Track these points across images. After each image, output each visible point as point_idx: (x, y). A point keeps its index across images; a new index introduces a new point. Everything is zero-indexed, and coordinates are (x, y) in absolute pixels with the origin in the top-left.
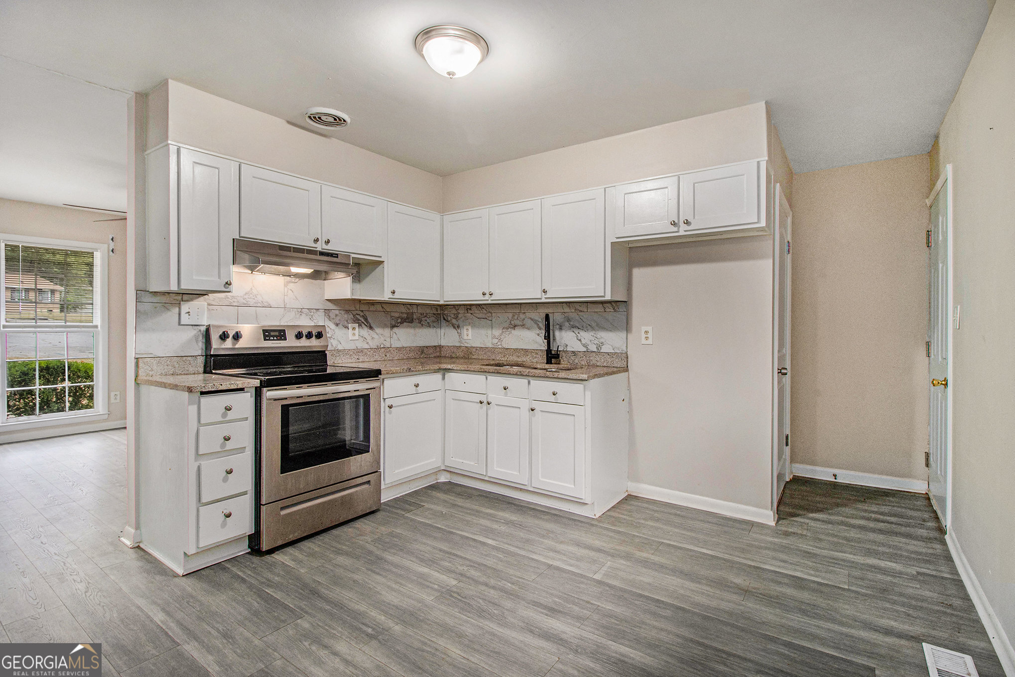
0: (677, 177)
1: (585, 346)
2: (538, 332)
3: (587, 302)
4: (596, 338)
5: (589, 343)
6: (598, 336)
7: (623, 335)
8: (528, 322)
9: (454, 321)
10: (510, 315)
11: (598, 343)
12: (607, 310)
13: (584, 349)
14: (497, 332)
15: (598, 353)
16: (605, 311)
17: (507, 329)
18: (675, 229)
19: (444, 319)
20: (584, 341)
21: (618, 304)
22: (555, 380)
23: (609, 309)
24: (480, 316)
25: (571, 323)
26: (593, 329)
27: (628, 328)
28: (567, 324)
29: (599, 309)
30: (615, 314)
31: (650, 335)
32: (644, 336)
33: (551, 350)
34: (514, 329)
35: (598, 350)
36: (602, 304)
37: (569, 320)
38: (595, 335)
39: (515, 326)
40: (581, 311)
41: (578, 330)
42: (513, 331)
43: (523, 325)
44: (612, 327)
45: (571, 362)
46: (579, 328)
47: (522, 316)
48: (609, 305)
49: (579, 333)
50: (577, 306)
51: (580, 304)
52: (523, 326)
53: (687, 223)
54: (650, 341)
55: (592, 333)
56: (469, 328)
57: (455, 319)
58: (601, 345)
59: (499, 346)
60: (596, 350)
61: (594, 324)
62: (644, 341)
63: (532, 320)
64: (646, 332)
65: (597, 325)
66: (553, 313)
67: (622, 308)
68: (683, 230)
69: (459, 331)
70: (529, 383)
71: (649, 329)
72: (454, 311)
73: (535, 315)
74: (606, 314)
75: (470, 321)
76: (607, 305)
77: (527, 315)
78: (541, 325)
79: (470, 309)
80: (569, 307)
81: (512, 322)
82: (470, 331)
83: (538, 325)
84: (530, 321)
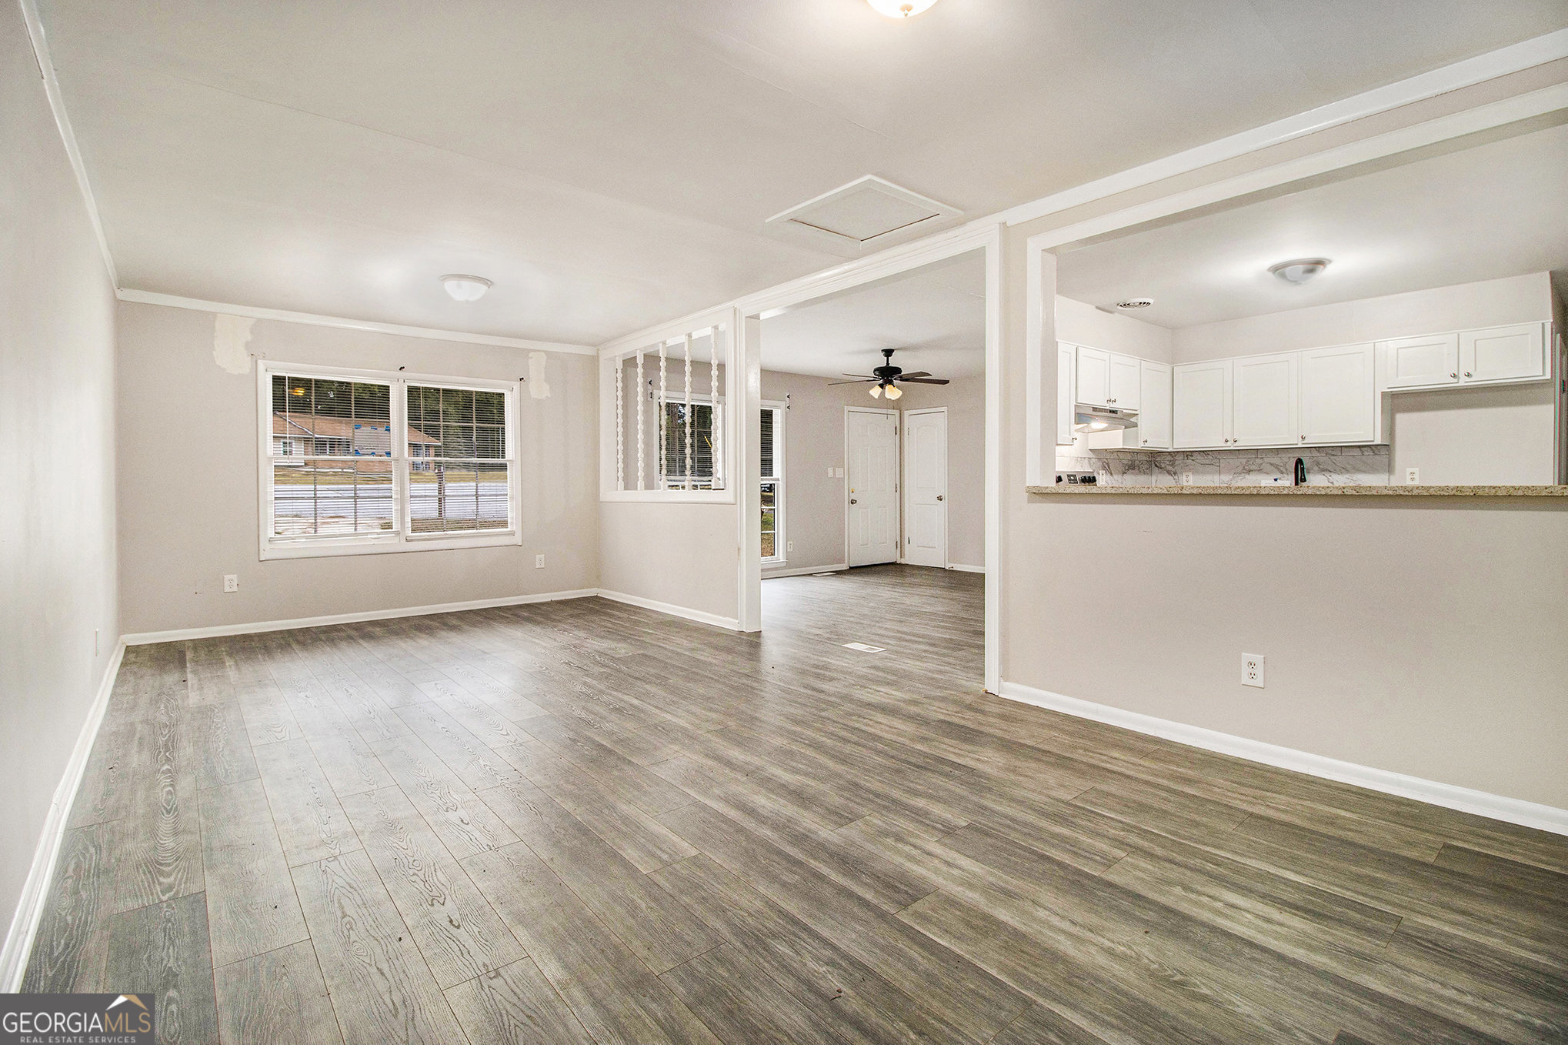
0: (1456, 335)
2: (1279, 476)
3: (1342, 447)
4: (1351, 481)
6: (1354, 478)
7: (1385, 476)
8: (1268, 467)
9: (1169, 468)
10: (1242, 461)
12: (1366, 453)
14: (1227, 477)
16: (1363, 455)
17: (1240, 474)
18: (1456, 380)
19: (1156, 466)
21: (1379, 447)
24: (1204, 462)
25: (1321, 467)
26: (1348, 471)
27: (1390, 469)
28: (1316, 468)
29: (1357, 452)
30: (1375, 457)
31: (1416, 477)
32: (1409, 477)
34: (1248, 474)
37: (1318, 464)
38: (1350, 478)
39: (1249, 471)
40: (1334, 455)
41: (1330, 474)
42: (1247, 476)
44: (1371, 469)
46: (1329, 470)
47: (1258, 461)
48: (1369, 449)
49: (1330, 476)
50: (1329, 450)
51: (1332, 449)
52: (1260, 471)
53: (1469, 375)
55: (1347, 476)
56: (1190, 474)
57: (1171, 465)
61: (1349, 467)
63: (1272, 464)
64: (1412, 473)
66: (1307, 457)
68: (1463, 382)
69: (1176, 477)
71: (1416, 470)
72: (1169, 458)
73: (1276, 460)
74: (1364, 458)
75: (1192, 467)
76: (1365, 449)
77: (1266, 460)
78: (1284, 470)
79: (1192, 456)
80: (1319, 451)
81: (1246, 467)
82: (1191, 477)
83: (1279, 469)
84: (1268, 465)
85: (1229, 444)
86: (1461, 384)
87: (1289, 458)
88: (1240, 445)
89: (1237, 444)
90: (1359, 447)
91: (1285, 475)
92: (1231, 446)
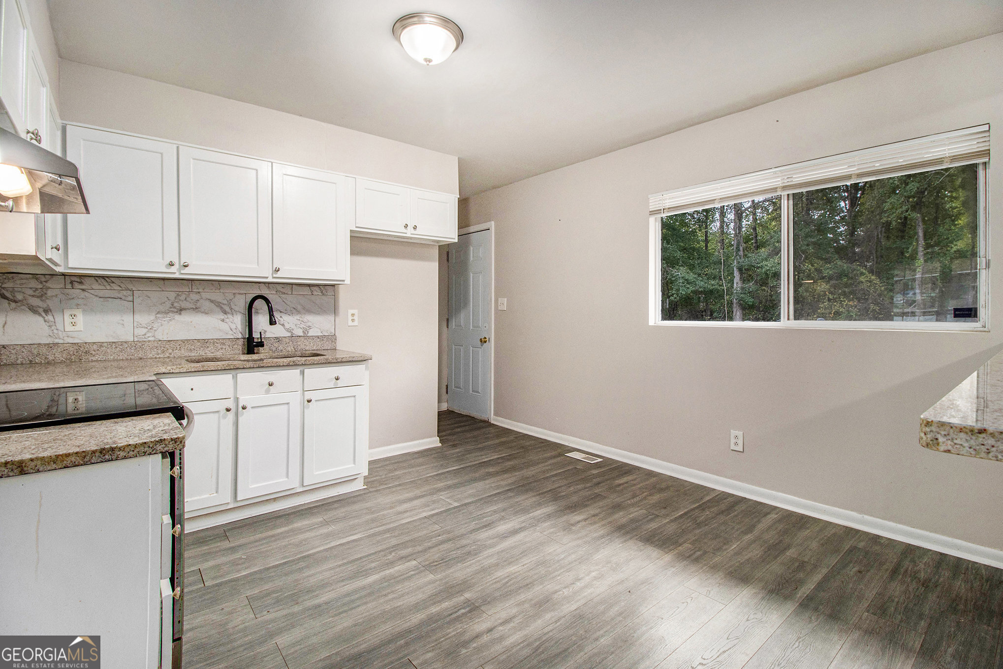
1: (288, 330)
2: (222, 317)
3: (292, 284)
4: (302, 323)
5: (293, 327)
6: (305, 320)
7: (332, 318)
8: (207, 305)
9: (35, 302)
10: (172, 296)
11: (305, 327)
12: (315, 293)
13: (289, 334)
14: (144, 319)
15: (306, 337)
16: (313, 294)
17: (165, 314)
20: (287, 326)
21: (326, 287)
22: (340, 364)
23: (317, 291)
24: (107, 293)
26: (299, 312)
27: (335, 311)
29: (307, 291)
30: (323, 297)
31: (356, 318)
32: (350, 318)
33: (254, 338)
34: (180, 314)
35: (305, 334)
36: (310, 287)
38: (301, 319)
39: (181, 310)
40: (285, 293)
41: (280, 314)
42: (177, 317)
43: (196, 308)
44: (321, 310)
45: (274, 349)
46: (281, 312)
47: (194, 297)
48: (318, 288)
49: (281, 317)
50: (279, 287)
51: (283, 286)
52: (195, 310)
53: (415, 227)
54: (356, 323)
55: (298, 317)
56: (78, 312)
57: (38, 298)
58: (308, 328)
59: (150, 339)
60: (302, 334)
61: (299, 307)
62: (350, 323)
63: (212, 301)
64: (353, 315)
65: (304, 309)
66: (246, 294)
67: (330, 291)
69: (49, 318)
70: (302, 373)
71: (355, 311)
73: (217, 296)
74: (313, 298)
75: (80, 301)
76: (315, 288)
77: (204, 295)
78: (227, 309)
79: (81, 283)
80: (269, 288)
81: (176, 304)
82: (80, 318)
83: (221, 308)
84: (208, 303)
85: (173, 269)
86: (408, 235)
87: (234, 294)
88: (187, 273)
89: (186, 270)
90: (309, 285)
91: (230, 316)
92: (175, 272)
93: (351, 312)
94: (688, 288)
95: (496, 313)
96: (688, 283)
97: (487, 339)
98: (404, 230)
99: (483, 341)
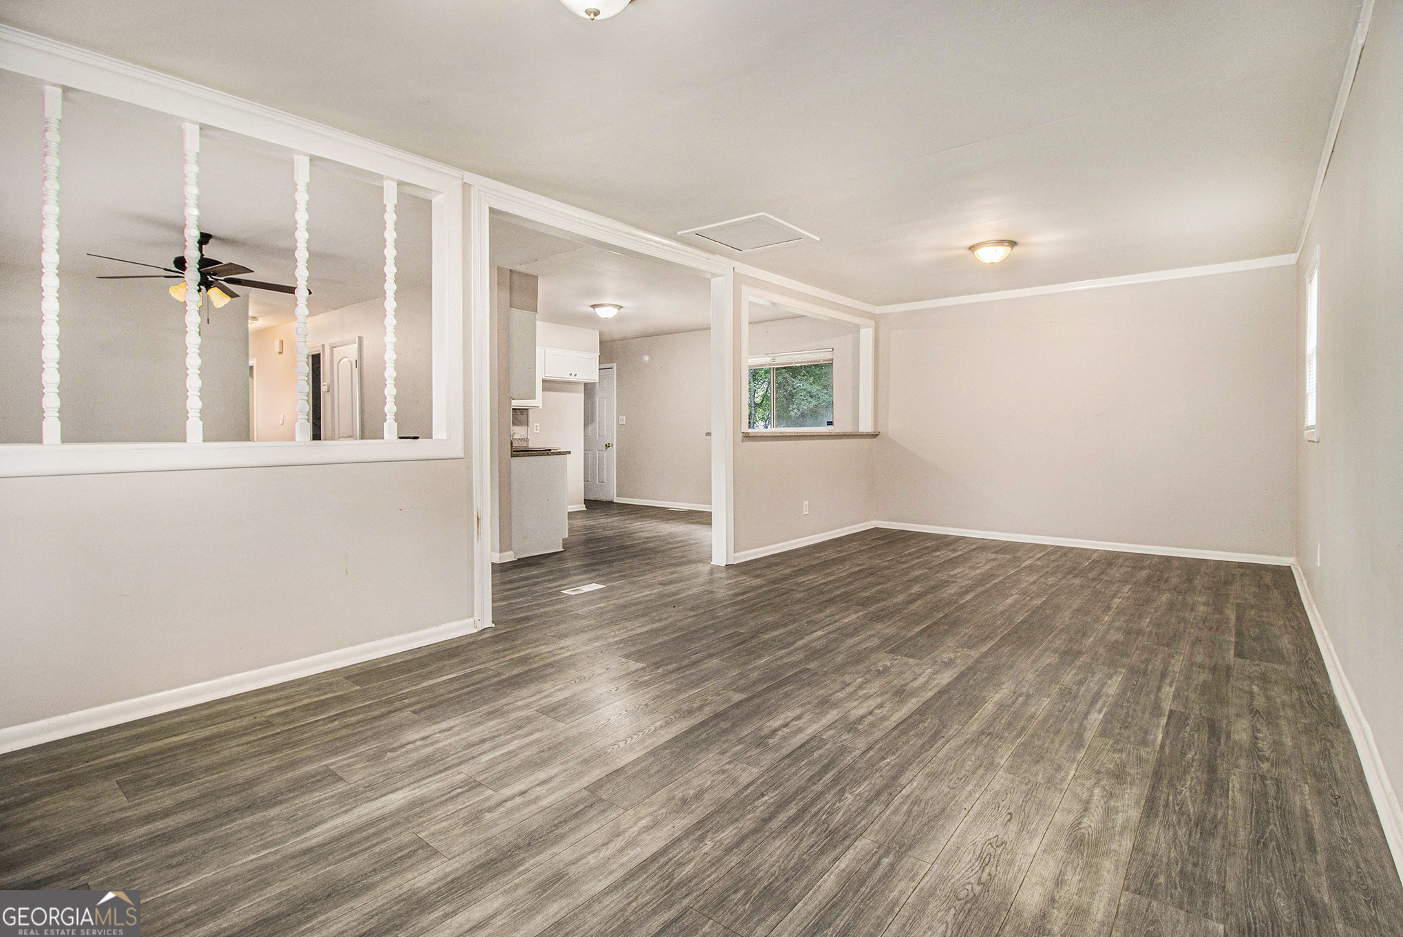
7: (526, 428)
16: (516, 414)
23: (518, 413)
27: (528, 424)
30: (522, 415)
31: (538, 428)
32: (535, 428)
44: (520, 423)
54: (538, 432)
58: (514, 434)
62: (535, 432)
64: (537, 426)
67: (525, 413)
71: (538, 424)
86: (571, 379)
93: (535, 425)
94: (810, 402)
95: (617, 427)
96: (811, 397)
97: (610, 445)
98: (569, 377)
99: (607, 446)
